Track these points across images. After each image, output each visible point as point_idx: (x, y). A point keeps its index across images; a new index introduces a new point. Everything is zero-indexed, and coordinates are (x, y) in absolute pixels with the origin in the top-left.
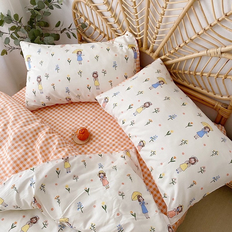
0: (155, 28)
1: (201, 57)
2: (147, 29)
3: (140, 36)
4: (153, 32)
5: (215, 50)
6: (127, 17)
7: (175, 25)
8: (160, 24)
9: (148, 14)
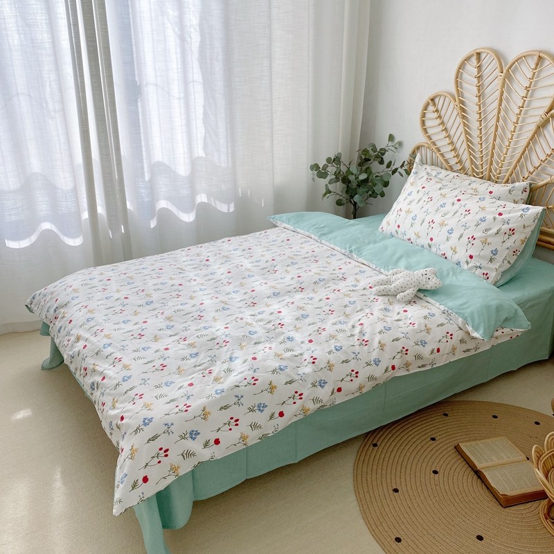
0: (500, 161)
1: (546, 184)
2: (491, 164)
3: (482, 173)
6: (470, 154)
7: (520, 154)
9: (494, 148)
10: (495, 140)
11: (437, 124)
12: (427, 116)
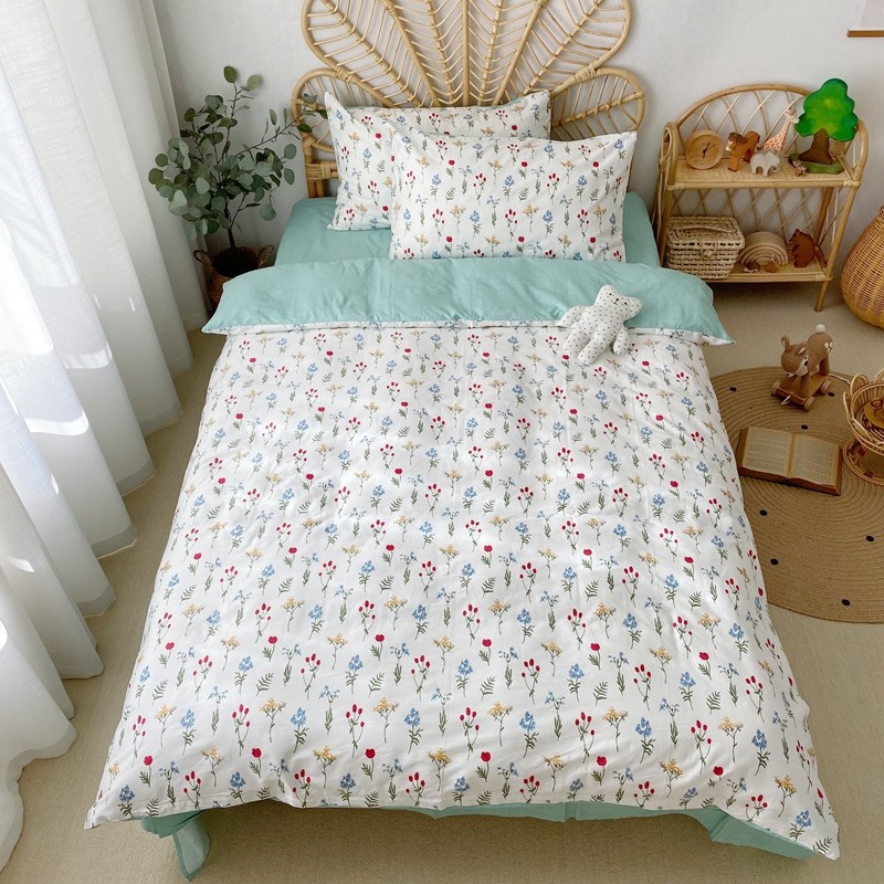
2: (469, 78)
11: (345, 33)
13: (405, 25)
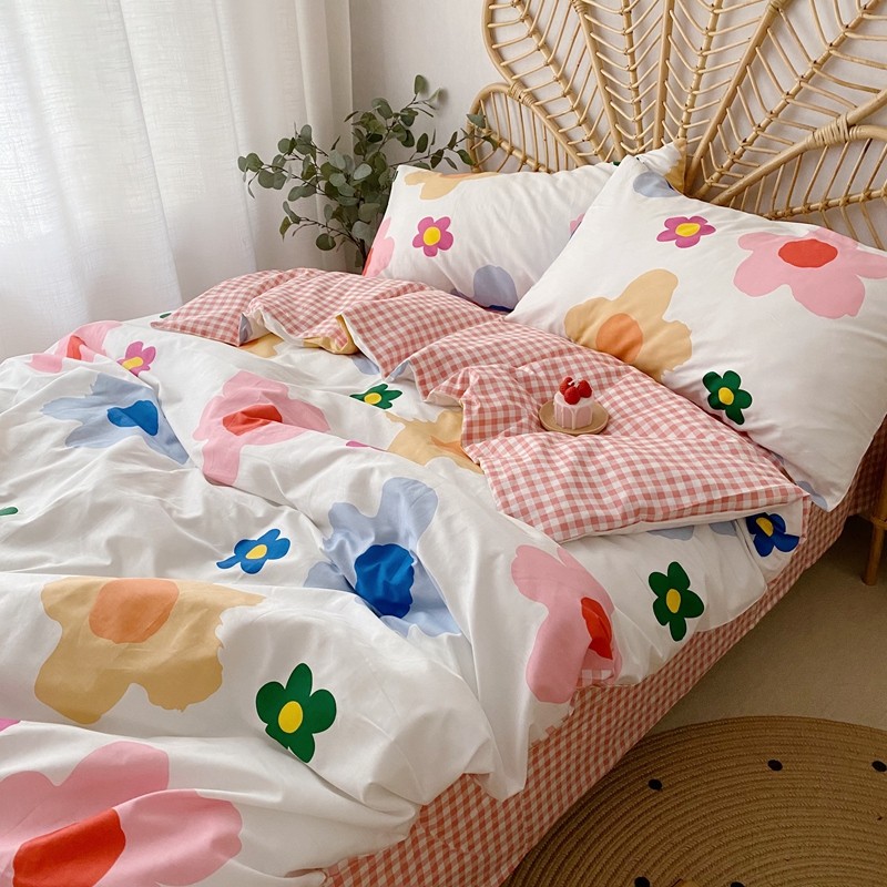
0: (683, 108)
1: (801, 153)
2: (662, 118)
4: (678, 119)
5: (834, 126)
6: (610, 98)
7: (731, 86)
8: (695, 92)
9: (665, 77)
10: (667, 57)
11: (525, 35)
12: (501, 17)
13: (592, 28)
